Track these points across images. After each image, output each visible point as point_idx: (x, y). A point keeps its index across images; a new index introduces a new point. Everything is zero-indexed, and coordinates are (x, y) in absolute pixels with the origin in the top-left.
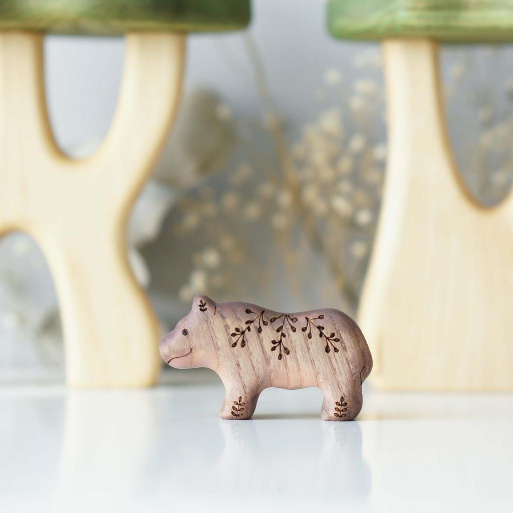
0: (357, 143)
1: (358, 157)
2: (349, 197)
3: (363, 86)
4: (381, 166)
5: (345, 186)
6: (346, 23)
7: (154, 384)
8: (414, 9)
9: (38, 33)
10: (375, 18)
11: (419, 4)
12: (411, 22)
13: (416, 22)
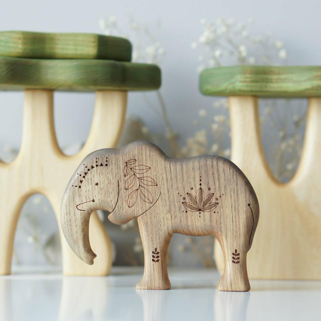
0: (215, 148)
3: (218, 118)
6: (209, 87)
7: (108, 274)
8: (245, 82)
9: (50, 91)
10: (224, 86)
11: (248, 80)
12: (243, 88)
13: (246, 89)
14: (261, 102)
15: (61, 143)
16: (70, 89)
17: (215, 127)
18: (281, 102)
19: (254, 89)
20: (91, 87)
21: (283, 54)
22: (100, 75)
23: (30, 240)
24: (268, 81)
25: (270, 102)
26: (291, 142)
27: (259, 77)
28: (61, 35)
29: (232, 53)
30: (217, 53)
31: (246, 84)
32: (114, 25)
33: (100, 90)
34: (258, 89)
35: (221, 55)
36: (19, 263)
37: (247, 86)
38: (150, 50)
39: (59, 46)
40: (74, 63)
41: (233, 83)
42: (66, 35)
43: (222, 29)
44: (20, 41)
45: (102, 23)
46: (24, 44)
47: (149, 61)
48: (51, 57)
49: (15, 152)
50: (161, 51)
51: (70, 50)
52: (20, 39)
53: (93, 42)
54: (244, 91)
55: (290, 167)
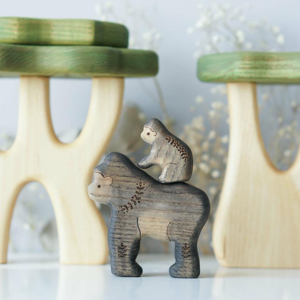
0: (212, 134)
1: (212, 142)
2: (208, 163)
3: (216, 105)
4: (226, 147)
5: (205, 157)
6: (207, 74)
7: (105, 263)
8: (244, 68)
9: (46, 77)
10: (223, 73)
11: (247, 66)
12: (242, 75)
13: (245, 75)
14: (259, 88)
15: (57, 130)
16: (66, 76)
17: (212, 113)
18: (278, 89)
19: (253, 75)
20: (88, 74)
21: (281, 39)
22: (97, 62)
23: (27, 227)
24: (267, 67)
25: (267, 88)
26: (289, 128)
27: (258, 63)
28: (57, 21)
29: (228, 38)
30: (215, 38)
31: (245, 70)
32: (110, 10)
33: (96, 77)
34: (257, 76)
35: (219, 41)
36: (16, 251)
37: (246, 73)
38: (147, 36)
39: (55, 32)
40: (70, 49)
41: (232, 70)
42: (62, 21)
43: (219, 14)
44: (16, 28)
45: (98, 9)
46: (20, 30)
47: (146, 47)
48: (47, 44)
49: (11, 139)
50: (158, 36)
51: (66, 36)
52: (15, 25)
53: (90, 28)
54: (243, 78)
55: (287, 153)
